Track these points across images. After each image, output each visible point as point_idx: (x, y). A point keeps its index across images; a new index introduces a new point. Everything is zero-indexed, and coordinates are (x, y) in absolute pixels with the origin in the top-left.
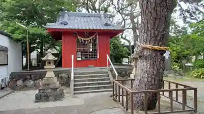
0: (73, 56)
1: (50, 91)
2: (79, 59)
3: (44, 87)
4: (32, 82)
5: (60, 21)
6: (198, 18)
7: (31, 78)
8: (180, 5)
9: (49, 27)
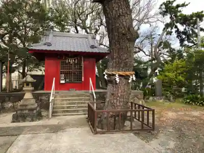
0: (54, 78)
1: (27, 112)
2: (63, 82)
3: (22, 108)
4: (10, 105)
5: (44, 42)
6: (195, 41)
7: (9, 100)
8: (176, 27)
9: (31, 48)
